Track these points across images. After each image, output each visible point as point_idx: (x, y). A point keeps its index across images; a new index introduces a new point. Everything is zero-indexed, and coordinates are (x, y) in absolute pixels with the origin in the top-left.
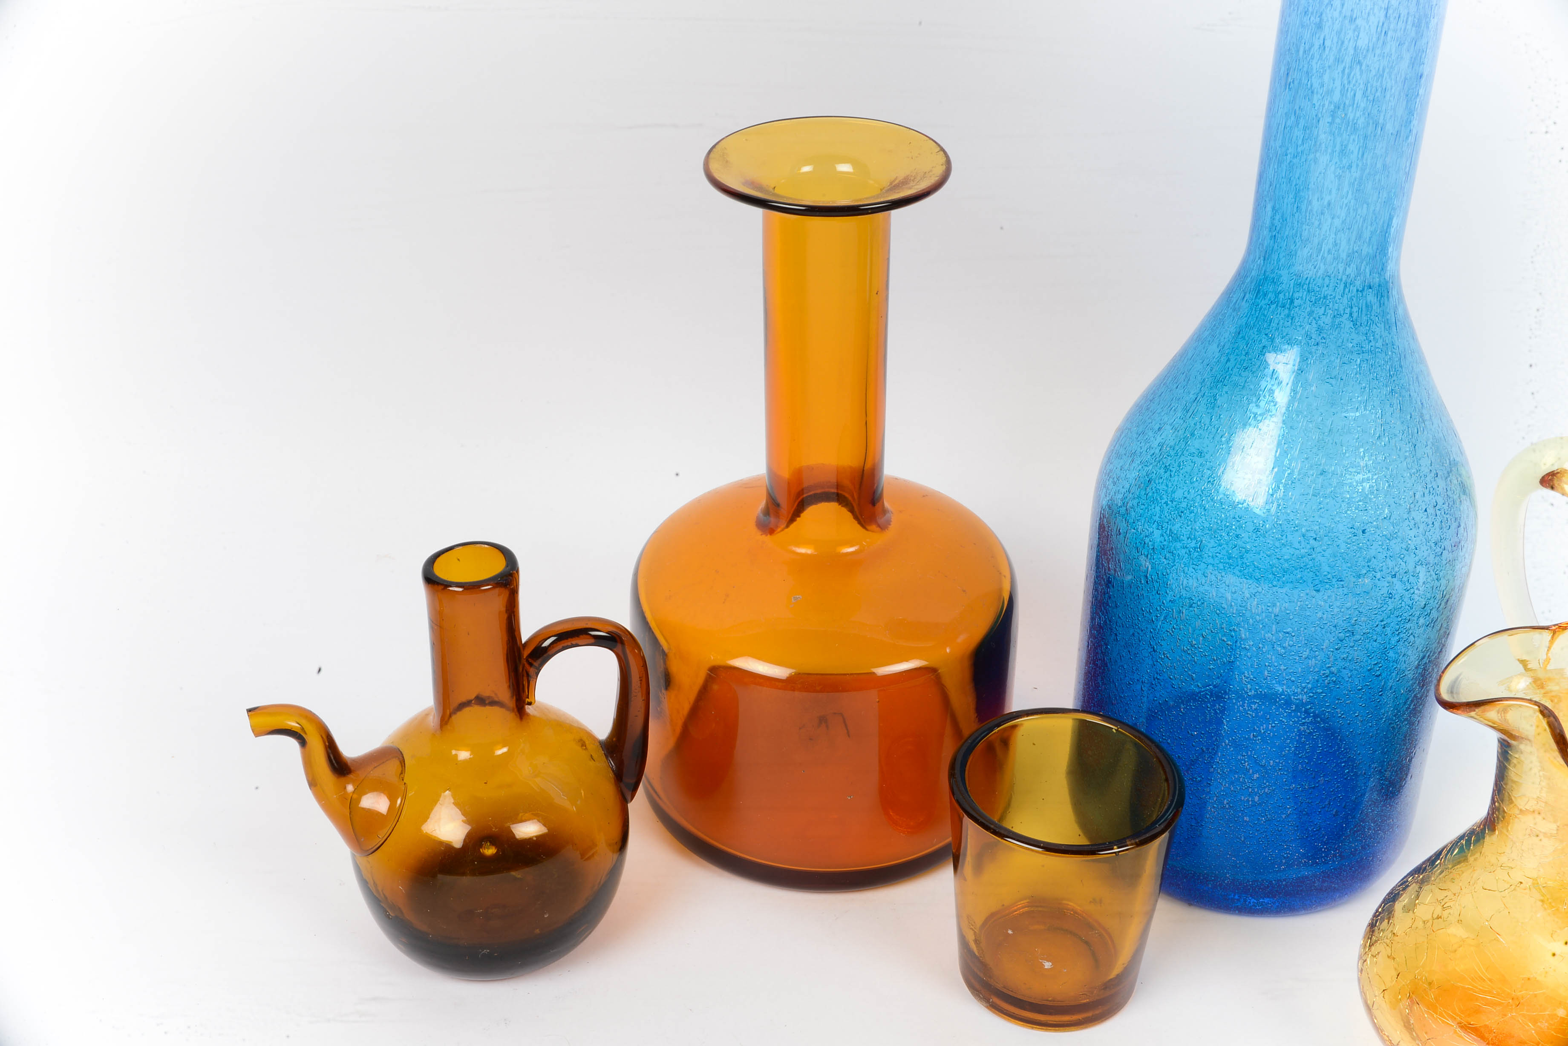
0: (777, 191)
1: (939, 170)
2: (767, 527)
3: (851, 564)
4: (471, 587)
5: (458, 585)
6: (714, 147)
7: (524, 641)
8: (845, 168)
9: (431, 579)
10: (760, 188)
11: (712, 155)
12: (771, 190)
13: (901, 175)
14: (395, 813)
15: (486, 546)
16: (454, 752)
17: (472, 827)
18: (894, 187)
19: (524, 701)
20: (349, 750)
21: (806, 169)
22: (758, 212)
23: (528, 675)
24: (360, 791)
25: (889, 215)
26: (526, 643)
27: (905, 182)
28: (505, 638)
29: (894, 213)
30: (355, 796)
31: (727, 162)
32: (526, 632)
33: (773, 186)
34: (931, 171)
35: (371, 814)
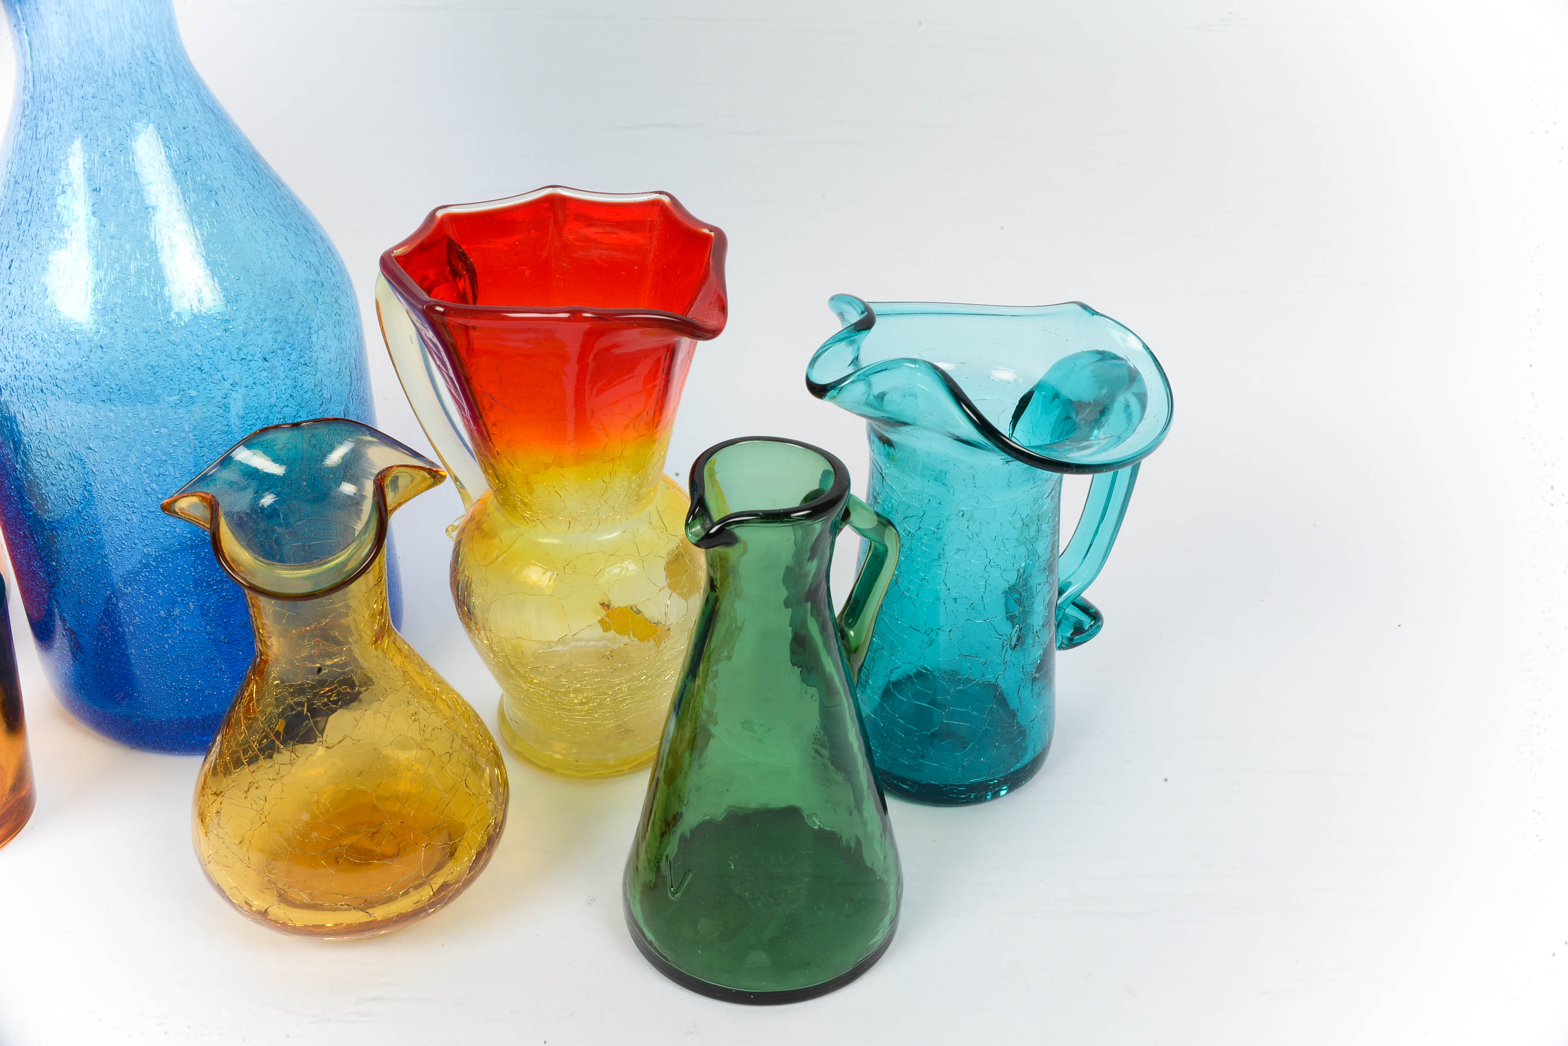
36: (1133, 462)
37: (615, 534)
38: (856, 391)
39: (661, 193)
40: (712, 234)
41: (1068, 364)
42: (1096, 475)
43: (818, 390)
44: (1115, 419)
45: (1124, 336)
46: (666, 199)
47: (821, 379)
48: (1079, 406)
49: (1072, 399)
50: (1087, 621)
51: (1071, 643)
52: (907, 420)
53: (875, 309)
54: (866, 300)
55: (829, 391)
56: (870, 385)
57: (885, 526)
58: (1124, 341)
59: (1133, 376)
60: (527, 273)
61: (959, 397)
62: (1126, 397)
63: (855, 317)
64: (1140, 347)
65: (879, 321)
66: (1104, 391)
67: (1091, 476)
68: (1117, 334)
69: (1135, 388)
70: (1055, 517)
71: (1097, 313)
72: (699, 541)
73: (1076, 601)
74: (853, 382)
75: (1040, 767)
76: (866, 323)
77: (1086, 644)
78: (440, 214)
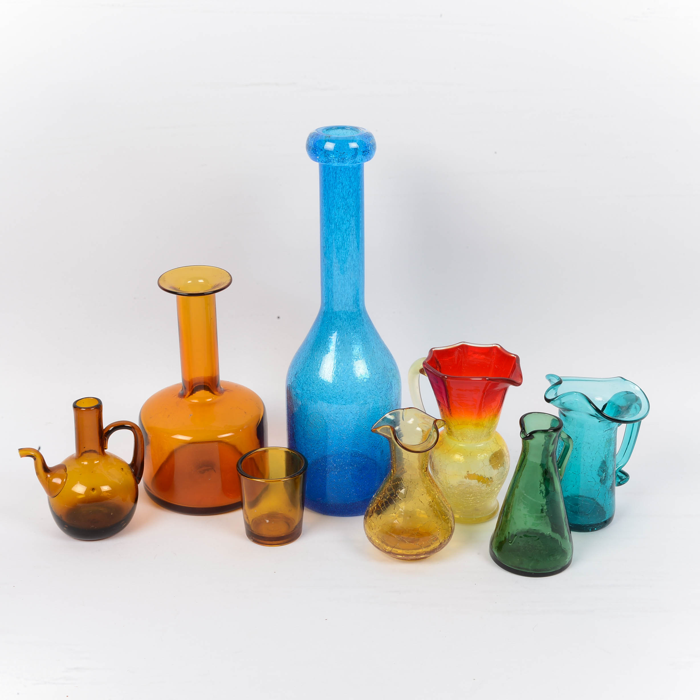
0: (180, 289)
1: (228, 282)
2: (182, 396)
3: (210, 404)
4: (88, 409)
5: (84, 408)
6: (161, 276)
7: (104, 428)
8: (201, 281)
9: (75, 407)
10: (175, 289)
11: (160, 279)
12: (178, 289)
13: (217, 283)
14: (63, 483)
15: (92, 398)
16: (82, 463)
17: (88, 488)
18: (215, 287)
19: (104, 448)
20: (50, 464)
21: (189, 282)
22: (175, 296)
23: (105, 439)
24: (53, 477)
25: (215, 295)
26: (105, 429)
27: (218, 285)
28: (98, 426)
29: (216, 294)
30: (50, 478)
31: (165, 281)
32: (105, 426)
33: (179, 288)
34: (225, 282)
35: (56, 485)
36: (639, 421)
37: (482, 445)
38: (557, 402)
39: (497, 344)
40: (515, 357)
41: (617, 395)
42: (627, 424)
43: (548, 401)
44: (632, 410)
45: (634, 386)
46: (499, 347)
47: (549, 397)
48: (622, 407)
49: (620, 405)
50: (624, 477)
51: (619, 484)
52: (572, 409)
53: (562, 378)
54: (559, 376)
55: (551, 401)
56: (561, 400)
57: (569, 438)
58: (634, 388)
59: (637, 399)
60: (451, 368)
61: (590, 402)
62: (635, 405)
63: (556, 381)
64: (639, 389)
65: (563, 382)
66: (629, 403)
67: (626, 424)
68: (632, 386)
69: (638, 402)
70: (615, 440)
71: (626, 380)
72: (523, 438)
73: (620, 471)
74: (557, 399)
75: (611, 521)
76: (560, 383)
77: (624, 485)
78: (433, 350)
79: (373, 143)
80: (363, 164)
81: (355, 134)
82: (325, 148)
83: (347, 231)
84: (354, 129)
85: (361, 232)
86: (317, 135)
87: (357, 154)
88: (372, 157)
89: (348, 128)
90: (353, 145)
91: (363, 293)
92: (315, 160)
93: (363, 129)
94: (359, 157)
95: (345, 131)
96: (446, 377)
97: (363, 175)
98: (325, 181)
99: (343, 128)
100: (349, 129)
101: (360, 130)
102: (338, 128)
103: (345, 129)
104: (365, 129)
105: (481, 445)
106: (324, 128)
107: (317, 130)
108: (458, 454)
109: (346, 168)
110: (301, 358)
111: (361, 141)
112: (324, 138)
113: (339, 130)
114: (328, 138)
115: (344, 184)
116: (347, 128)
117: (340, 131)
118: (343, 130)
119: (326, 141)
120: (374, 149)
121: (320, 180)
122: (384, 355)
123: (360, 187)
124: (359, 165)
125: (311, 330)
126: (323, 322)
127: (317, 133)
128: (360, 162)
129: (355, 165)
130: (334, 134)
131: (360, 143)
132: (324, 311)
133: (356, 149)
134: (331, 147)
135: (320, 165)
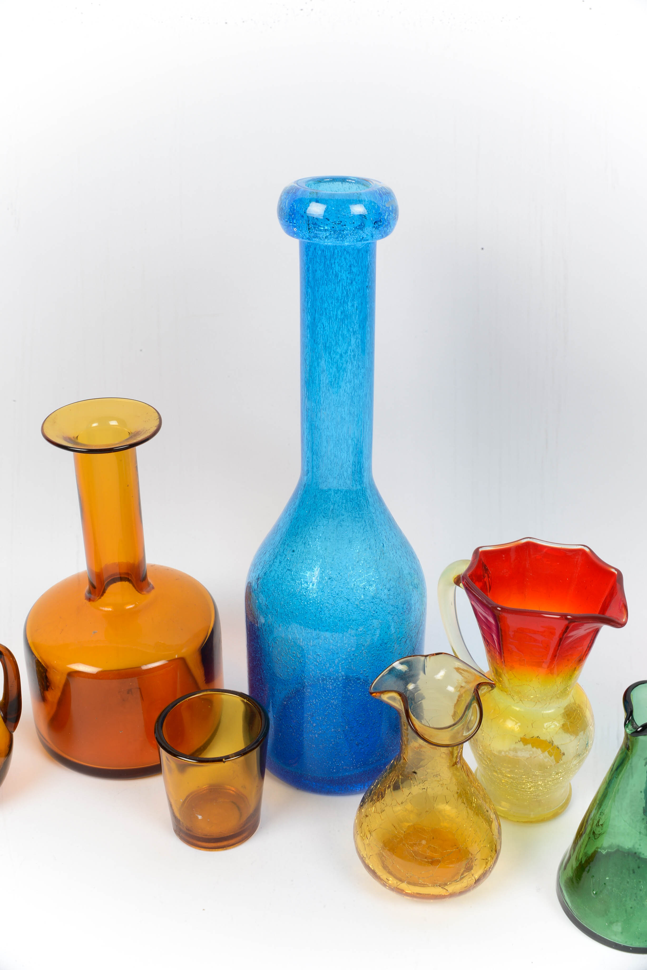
0: (79, 440)
1: (156, 426)
2: (90, 599)
6: (46, 420)
10: (70, 441)
11: (45, 424)
12: (75, 439)
13: (139, 429)
18: (134, 436)
27: (138, 433)
31: (53, 426)
33: (76, 436)
34: (149, 430)
39: (582, 545)
40: (616, 572)
46: (587, 550)
72: (631, 733)
78: (480, 550)
79: (392, 207)
80: (375, 244)
81: (362, 190)
82: (308, 212)
83: (343, 357)
84: (362, 182)
85: (369, 359)
86: (297, 189)
87: (364, 226)
88: (390, 232)
89: (352, 180)
90: (358, 209)
91: (369, 457)
92: (293, 234)
93: (377, 183)
94: (369, 229)
95: (346, 185)
96: (499, 609)
97: (375, 263)
98: (308, 270)
99: (343, 180)
100: (354, 182)
101: (372, 184)
102: (334, 180)
103: (348, 182)
104: (380, 183)
105: (550, 711)
106: (310, 179)
107: (297, 182)
108: (511, 719)
109: (345, 250)
110: (267, 555)
111: (371, 202)
112: (308, 196)
113: (337, 183)
114: (315, 196)
115: (339, 278)
116: (350, 181)
117: (338, 185)
118: (344, 183)
119: (311, 201)
120: (395, 218)
121: (301, 268)
122: (400, 557)
123: (368, 282)
124: (367, 245)
125: (286, 511)
126: (302, 502)
127: (296, 187)
128: (368, 240)
129: (359, 245)
130: (325, 189)
131: (371, 206)
132: (305, 484)
133: (362, 217)
134: (318, 211)
135: (301, 243)
